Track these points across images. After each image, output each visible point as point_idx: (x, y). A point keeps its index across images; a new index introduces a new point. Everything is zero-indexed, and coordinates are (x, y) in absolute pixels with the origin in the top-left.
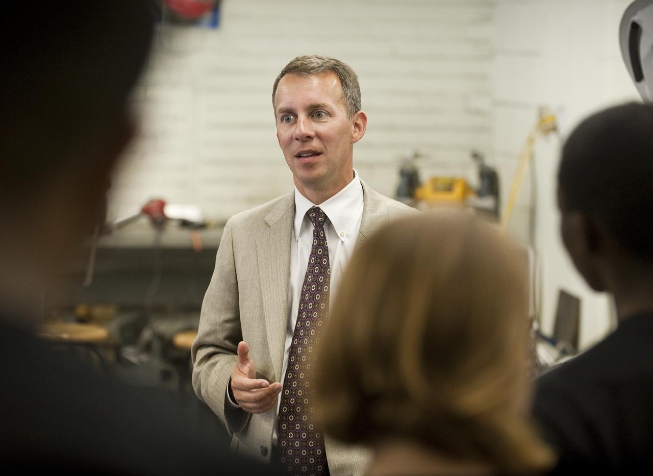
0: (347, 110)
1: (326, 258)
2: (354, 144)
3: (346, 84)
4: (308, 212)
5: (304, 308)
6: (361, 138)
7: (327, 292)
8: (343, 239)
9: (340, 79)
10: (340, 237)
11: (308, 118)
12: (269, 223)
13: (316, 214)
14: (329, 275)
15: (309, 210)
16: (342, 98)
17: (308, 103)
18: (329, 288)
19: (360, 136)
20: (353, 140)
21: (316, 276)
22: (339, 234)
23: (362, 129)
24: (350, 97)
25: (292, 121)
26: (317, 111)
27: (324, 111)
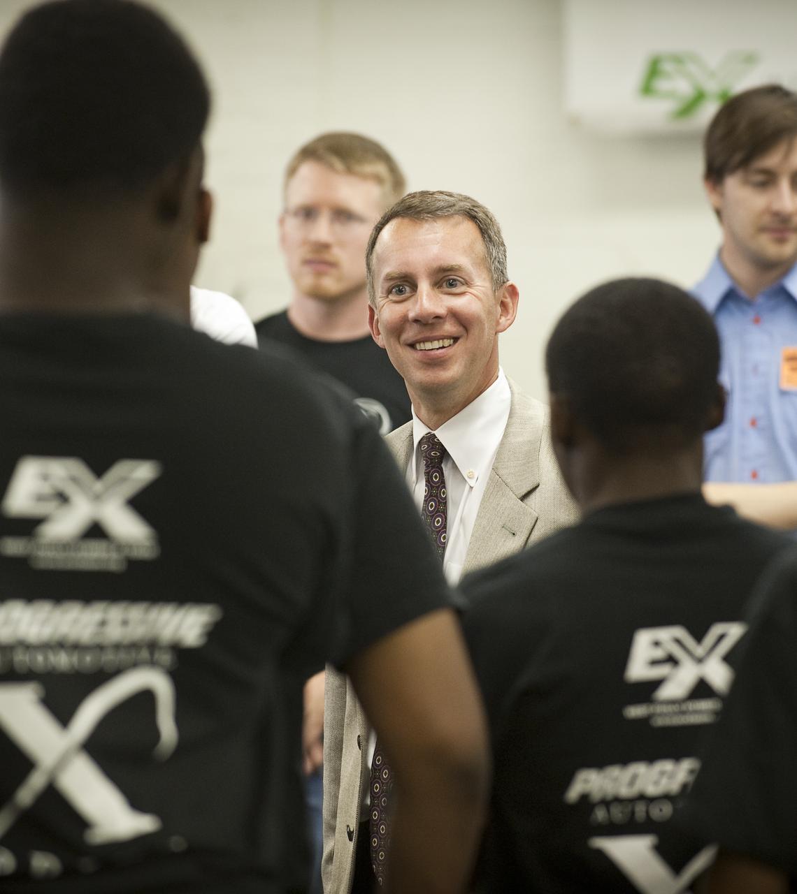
0: (492, 278)
1: (441, 516)
2: (500, 333)
3: (490, 237)
4: (420, 442)
6: (510, 325)
8: (471, 483)
9: (481, 229)
11: (433, 289)
13: (429, 446)
14: (445, 543)
15: (421, 439)
16: (484, 259)
17: (435, 265)
19: (509, 322)
20: (500, 328)
23: (511, 311)
24: (495, 258)
25: (408, 294)
26: (447, 278)
27: (458, 278)
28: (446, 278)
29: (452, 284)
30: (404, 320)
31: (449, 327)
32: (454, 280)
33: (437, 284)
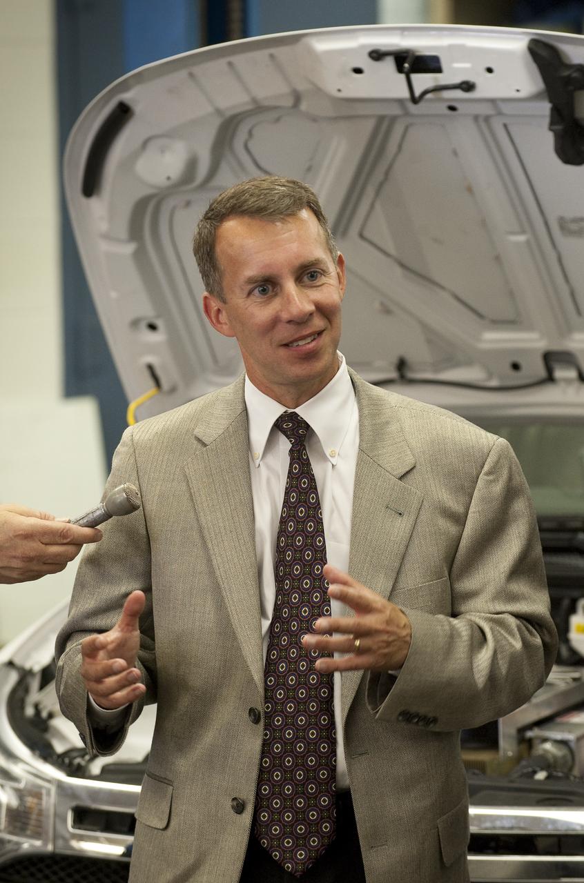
1: (315, 493)
4: (277, 420)
5: (285, 574)
7: (321, 546)
8: (334, 461)
10: (330, 458)
12: (205, 439)
13: (294, 424)
14: (321, 519)
15: (280, 417)
17: (297, 263)
18: (324, 539)
21: (301, 522)
22: (328, 452)
25: (270, 293)
26: (308, 271)
27: (318, 270)
28: (308, 273)
29: (313, 276)
30: (275, 322)
31: (318, 323)
32: (315, 272)
33: (298, 280)
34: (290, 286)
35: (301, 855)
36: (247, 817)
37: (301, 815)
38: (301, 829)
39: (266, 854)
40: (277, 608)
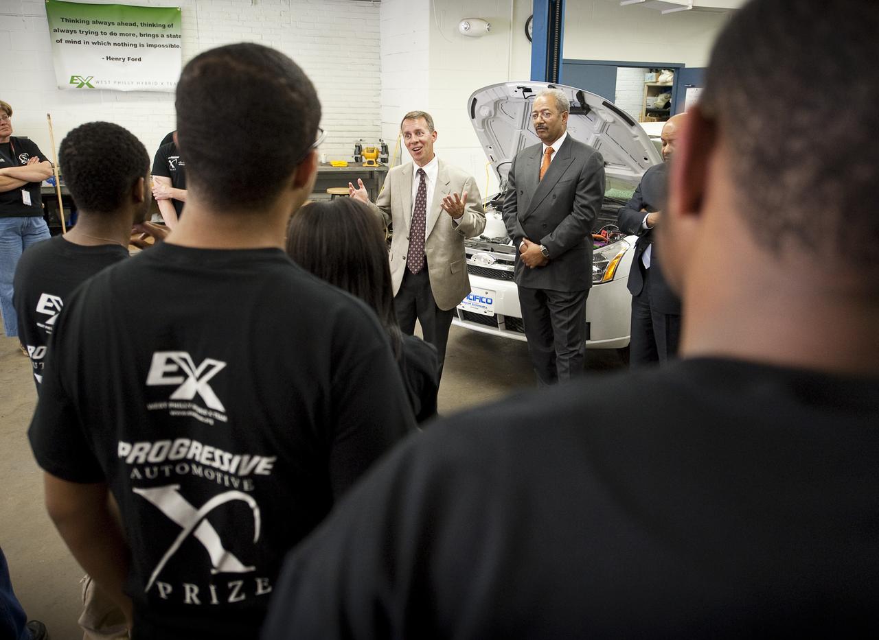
0: (430, 131)
1: (425, 188)
3: (428, 121)
6: (436, 140)
9: (426, 119)
10: (431, 182)
12: (404, 172)
13: (421, 171)
15: (419, 169)
16: (427, 126)
17: (416, 129)
20: (433, 141)
21: (421, 195)
23: (436, 137)
24: (430, 126)
25: (410, 137)
26: (419, 132)
27: (421, 132)
29: (420, 134)
31: (420, 145)
33: (416, 134)
34: (413, 135)
35: (416, 270)
36: (405, 261)
37: (416, 262)
38: (416, 264)
39: (409, 269)
40: (414, 214)
